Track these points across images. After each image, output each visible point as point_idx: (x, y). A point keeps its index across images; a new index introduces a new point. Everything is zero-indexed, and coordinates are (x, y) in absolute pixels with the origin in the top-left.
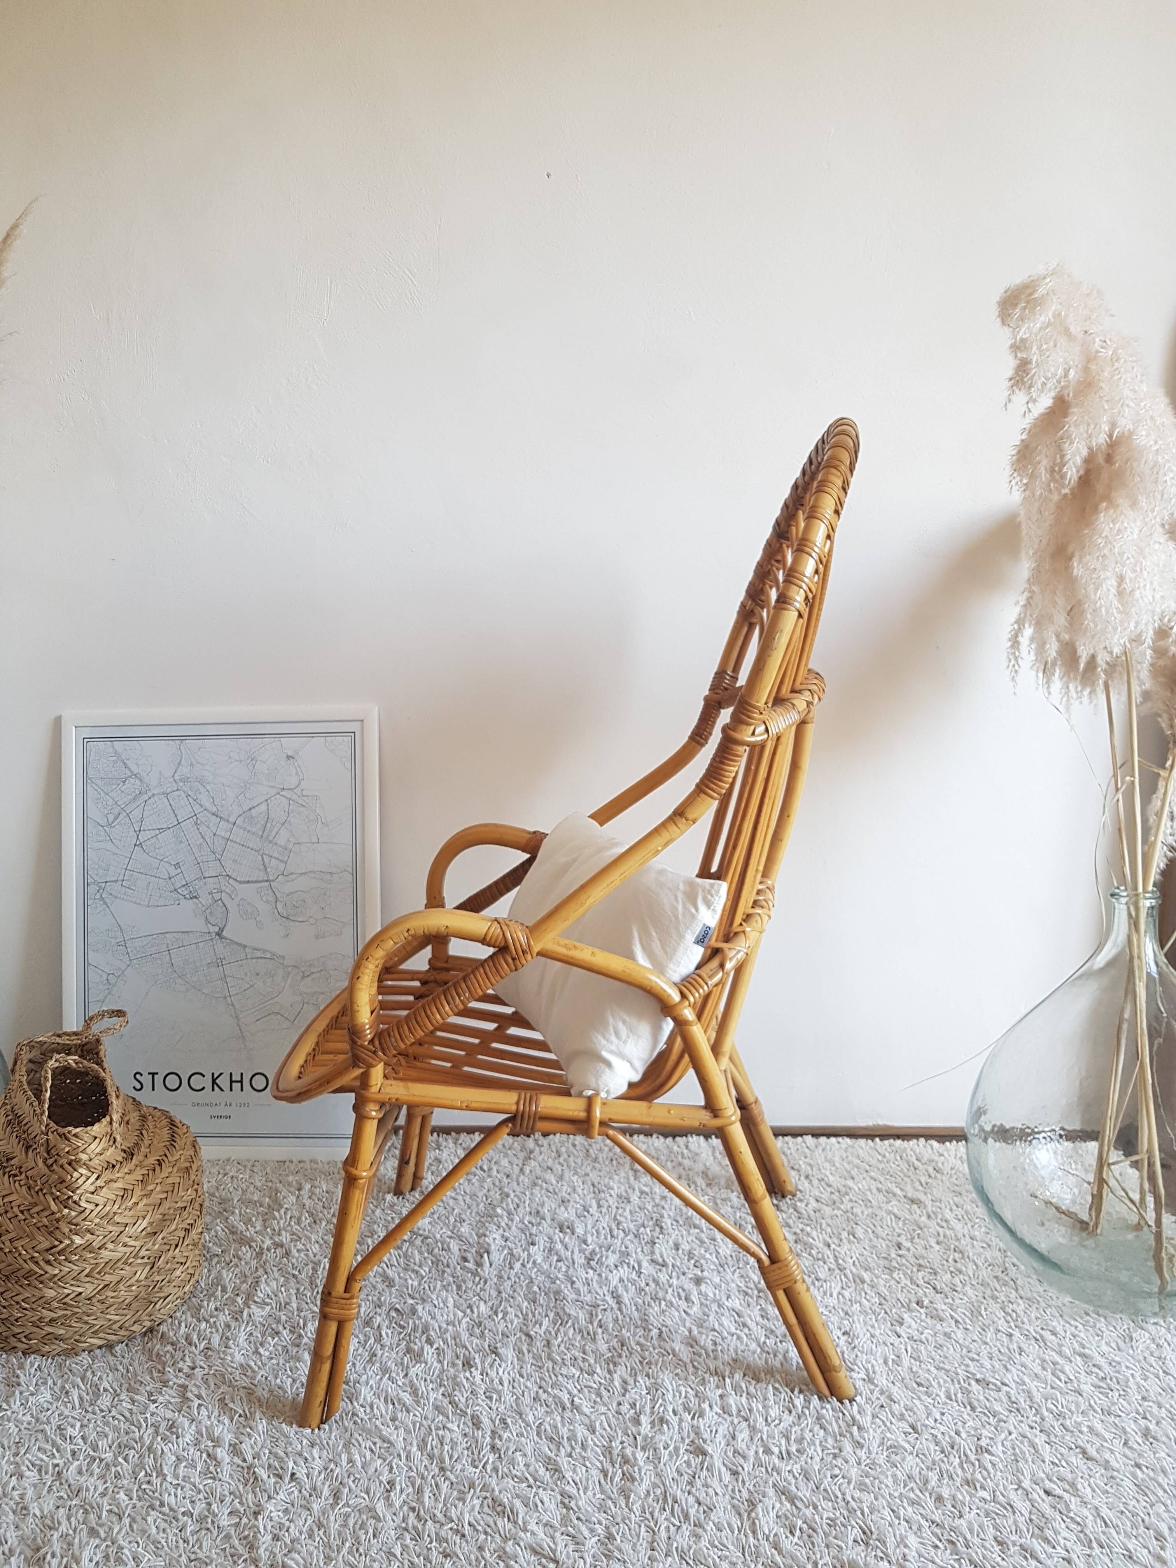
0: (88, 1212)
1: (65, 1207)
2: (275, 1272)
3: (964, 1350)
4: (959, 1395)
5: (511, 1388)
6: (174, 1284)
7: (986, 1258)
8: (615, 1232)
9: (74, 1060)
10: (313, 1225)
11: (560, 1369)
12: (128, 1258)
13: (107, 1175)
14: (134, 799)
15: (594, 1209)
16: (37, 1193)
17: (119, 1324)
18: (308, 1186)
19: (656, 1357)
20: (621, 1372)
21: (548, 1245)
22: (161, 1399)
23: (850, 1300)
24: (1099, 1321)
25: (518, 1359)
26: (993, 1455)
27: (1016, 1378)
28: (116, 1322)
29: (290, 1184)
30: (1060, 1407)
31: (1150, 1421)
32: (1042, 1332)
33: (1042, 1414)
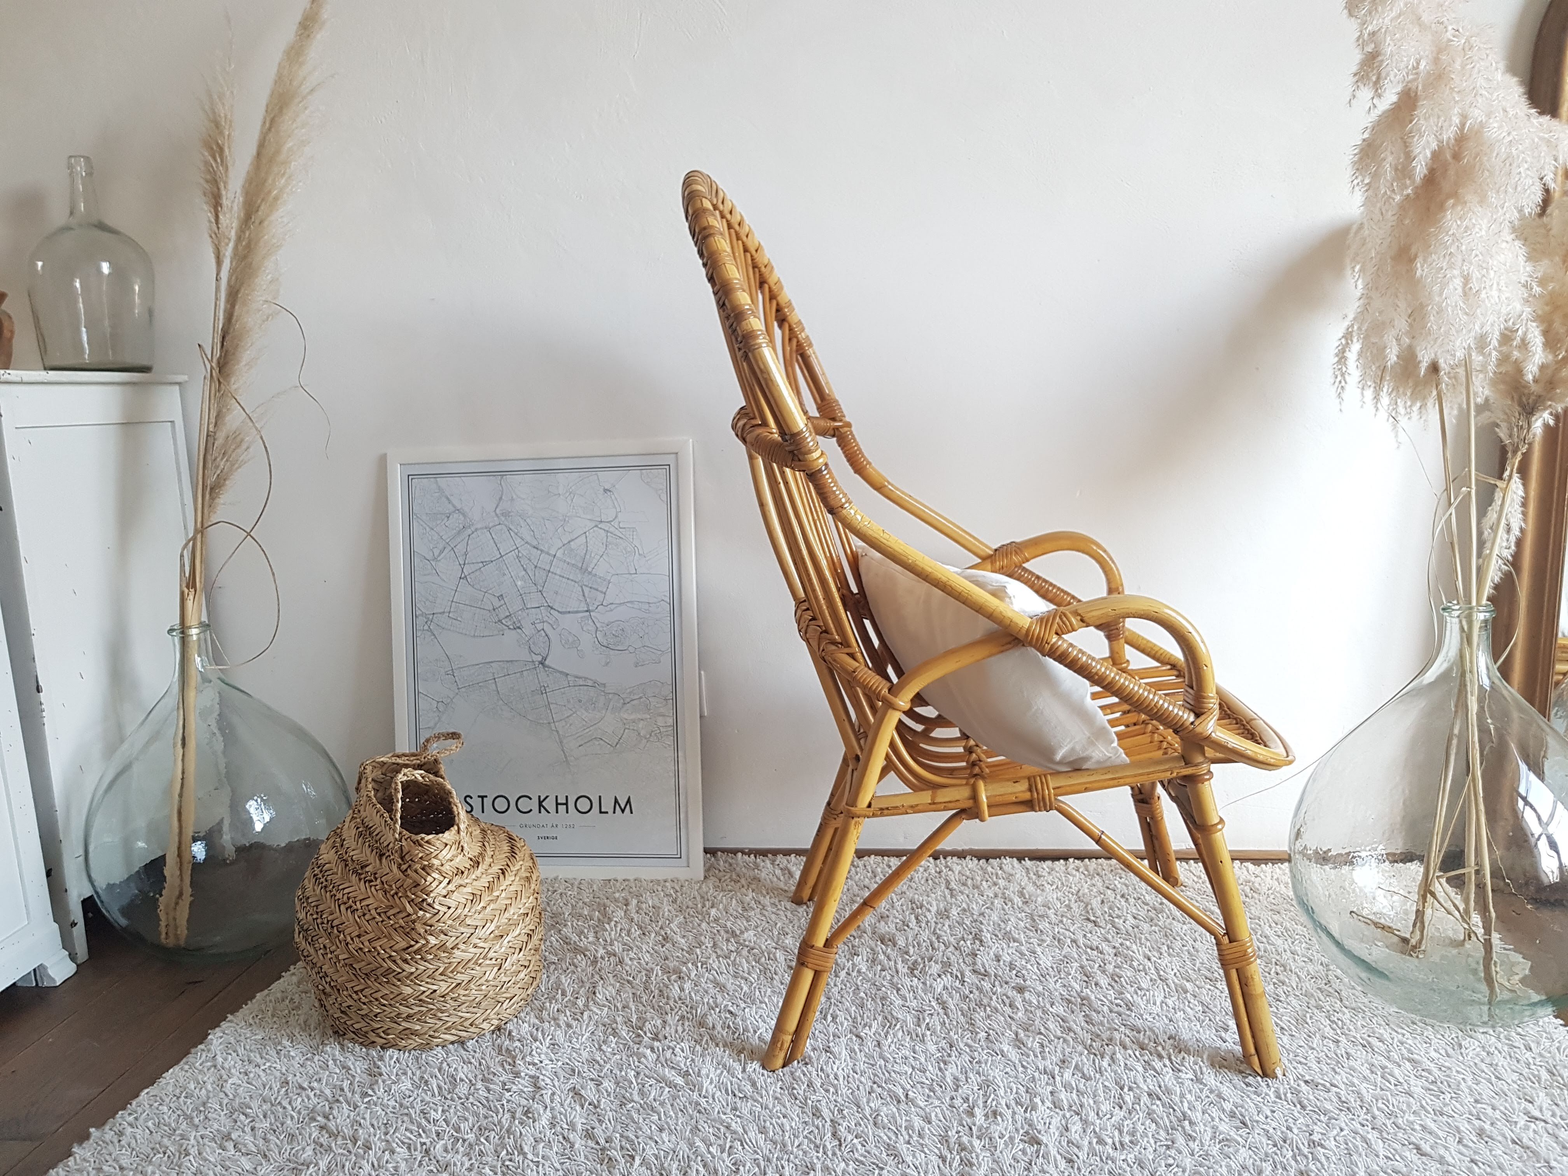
0: (441, 913)
1: (421, 909)
2: (611, 978)
3: (1291, 1054)
4: (1289, 1095)
5: (846, 1083)
6: (518, 986)
7: (1308, 971)
8: (936, 945)
9: (421, 775)
10: (642, 936)
11: (893, 1066)
12: (478, 959)
13: (457, 881)
14: (459, 533)
15: (913, 923)
16: (393, 896)
17: (470, 1021)
18: (634, 902)
19: (986, 1057)
20: (951, 1071)
21: (871, 956)
22: (514, 1088)
23: (1173, 1008)
24: (1427, 1029)
25: (851, 1058)
26: (1326, 1149)
27: (1345, 1080)
28: (467, 1019)
29: (616, 900)
30: (1391, 1107)
31: (1484, 1122)
32: (1370, 1039)
33: (1373, 1113)
